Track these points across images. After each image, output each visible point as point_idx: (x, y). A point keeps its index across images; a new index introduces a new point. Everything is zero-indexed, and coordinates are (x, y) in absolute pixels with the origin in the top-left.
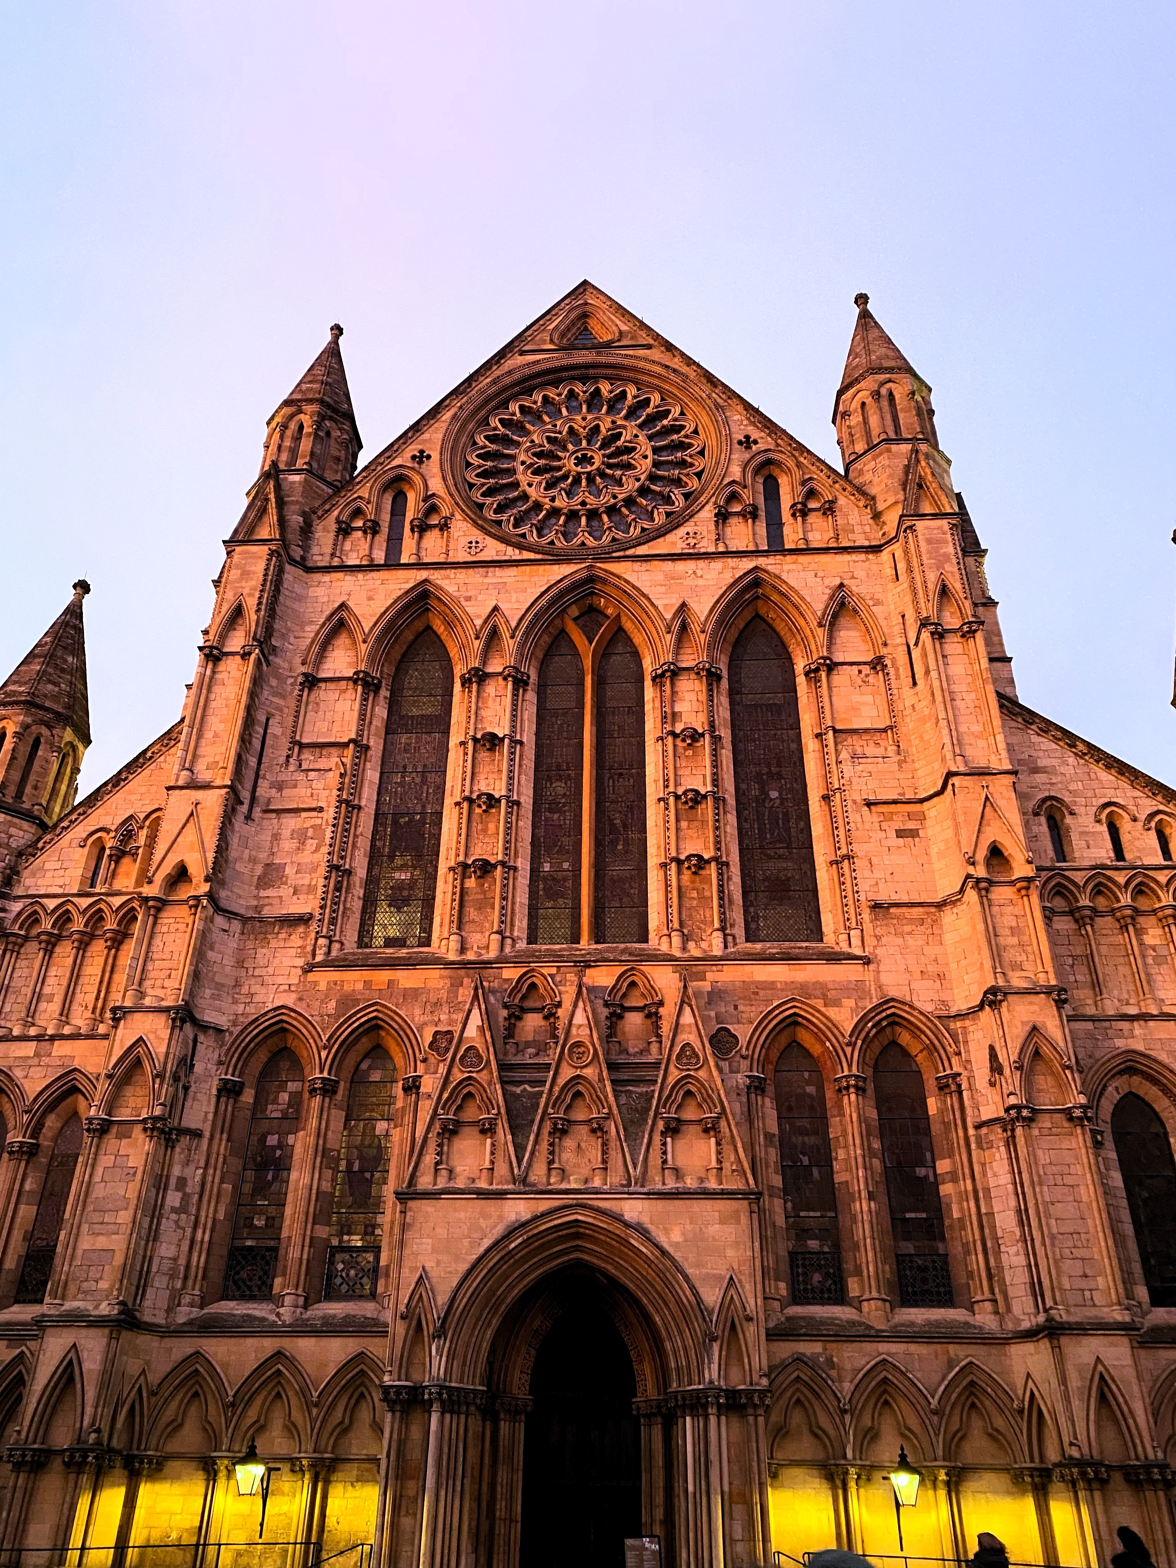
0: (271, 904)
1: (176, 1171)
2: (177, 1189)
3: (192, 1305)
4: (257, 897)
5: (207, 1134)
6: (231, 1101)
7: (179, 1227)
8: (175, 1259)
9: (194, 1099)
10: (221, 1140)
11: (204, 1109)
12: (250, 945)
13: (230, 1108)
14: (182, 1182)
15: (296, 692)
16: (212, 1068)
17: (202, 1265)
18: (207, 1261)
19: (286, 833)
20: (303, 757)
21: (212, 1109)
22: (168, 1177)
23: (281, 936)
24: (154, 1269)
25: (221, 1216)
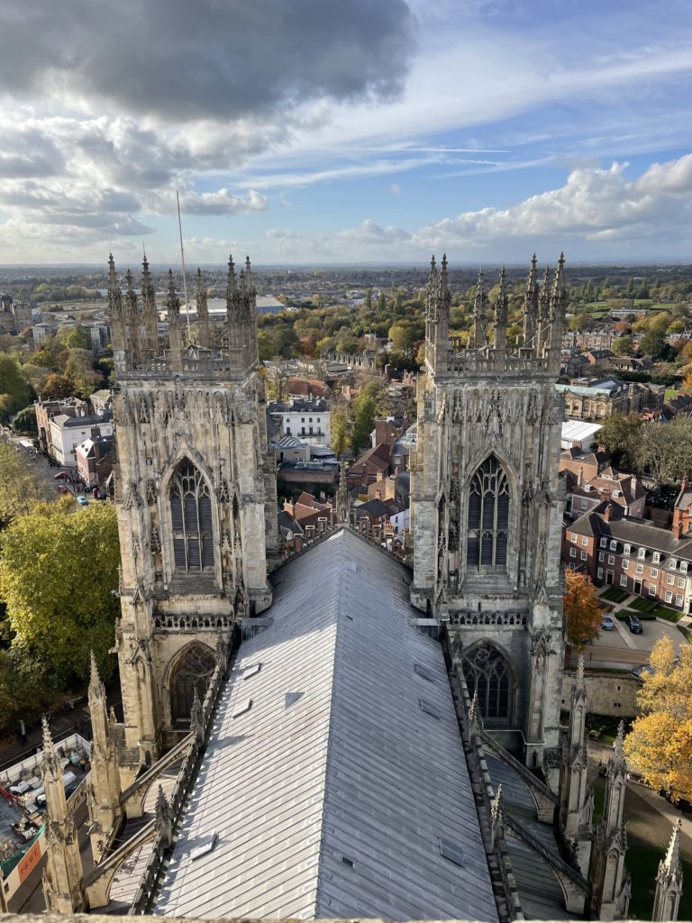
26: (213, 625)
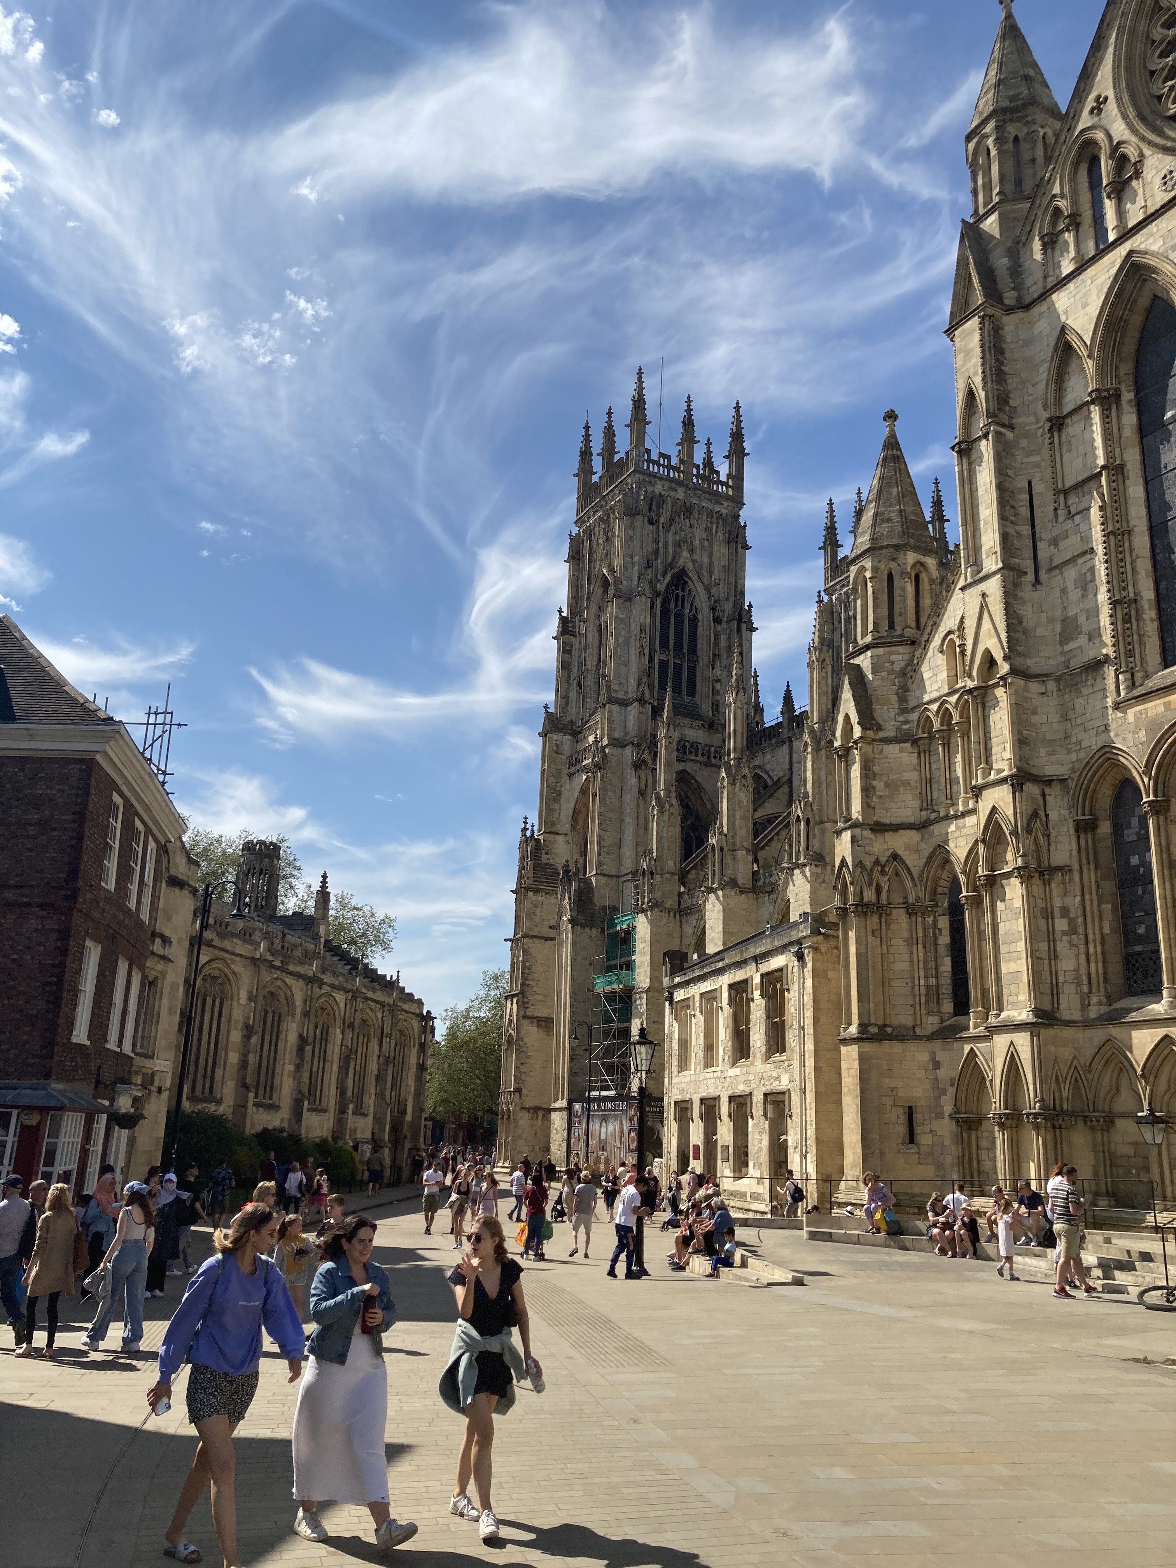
0: (1074, 657)
1: (1057, 903)
2: (1062, 917)
3: (1100, 1003)
4: (1063, 653)
5: (1076, 868)
6: (1090, 836)
7: (1073, 946)
8: (1077, 970)
9: (1056, 842)
10: (1089, 870)
11: (1068, 847)
12: (1067, 698)
13: (1090, 842)
14: (1065, 912)
15: (1047, 441)
16: (1065, 812)
17: (1100, 971)
18: (1105, 969)
19: (1070, 585)
20: (1070, 502)
21: (1074, 846)
22: (1052, 908)
23: (1089, 683)
24: (1061, 980)
25: (1107, 930)
26: (703, 755)
